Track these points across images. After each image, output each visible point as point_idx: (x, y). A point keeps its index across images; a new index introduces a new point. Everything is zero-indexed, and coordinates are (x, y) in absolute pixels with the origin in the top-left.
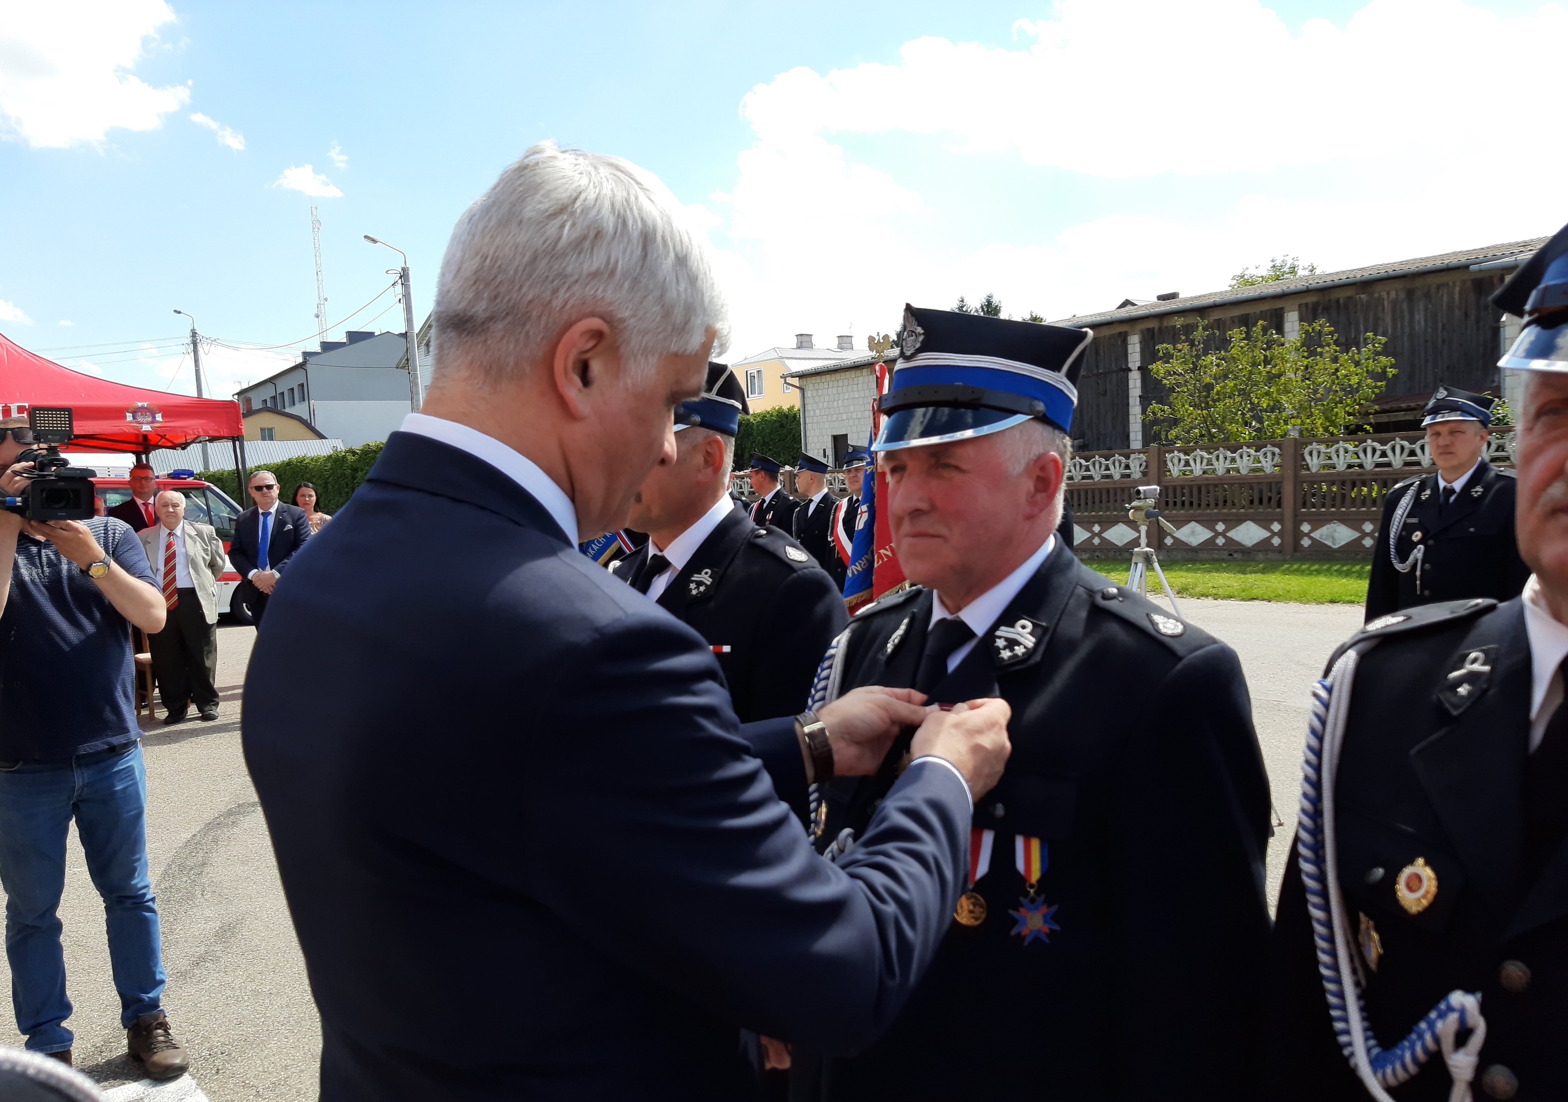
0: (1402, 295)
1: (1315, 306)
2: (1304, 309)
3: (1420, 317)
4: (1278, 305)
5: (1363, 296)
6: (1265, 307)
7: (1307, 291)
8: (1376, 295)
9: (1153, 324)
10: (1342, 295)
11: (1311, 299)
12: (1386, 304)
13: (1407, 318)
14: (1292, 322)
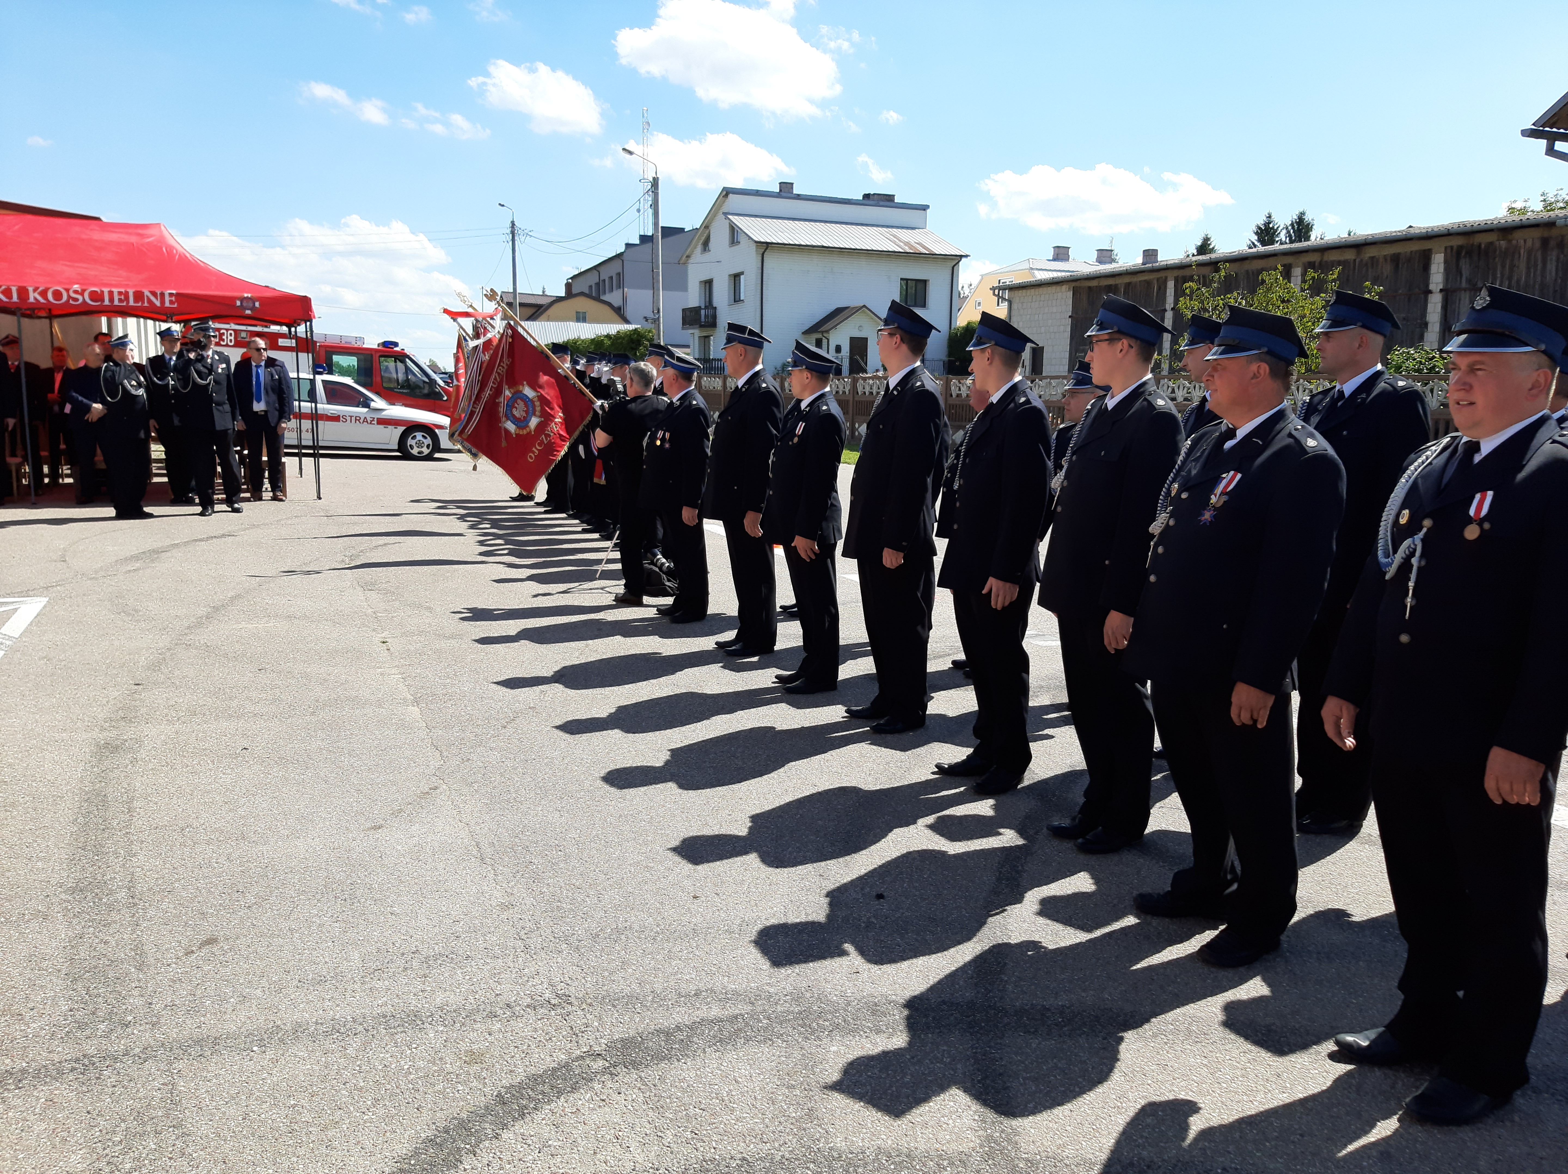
4: (1426, 245)
5: (1502, 242)
10: (1484, 239)
11: (1456, 242)
12: (1522, 251)
13: (1539, 267)
14: (1438, 265)
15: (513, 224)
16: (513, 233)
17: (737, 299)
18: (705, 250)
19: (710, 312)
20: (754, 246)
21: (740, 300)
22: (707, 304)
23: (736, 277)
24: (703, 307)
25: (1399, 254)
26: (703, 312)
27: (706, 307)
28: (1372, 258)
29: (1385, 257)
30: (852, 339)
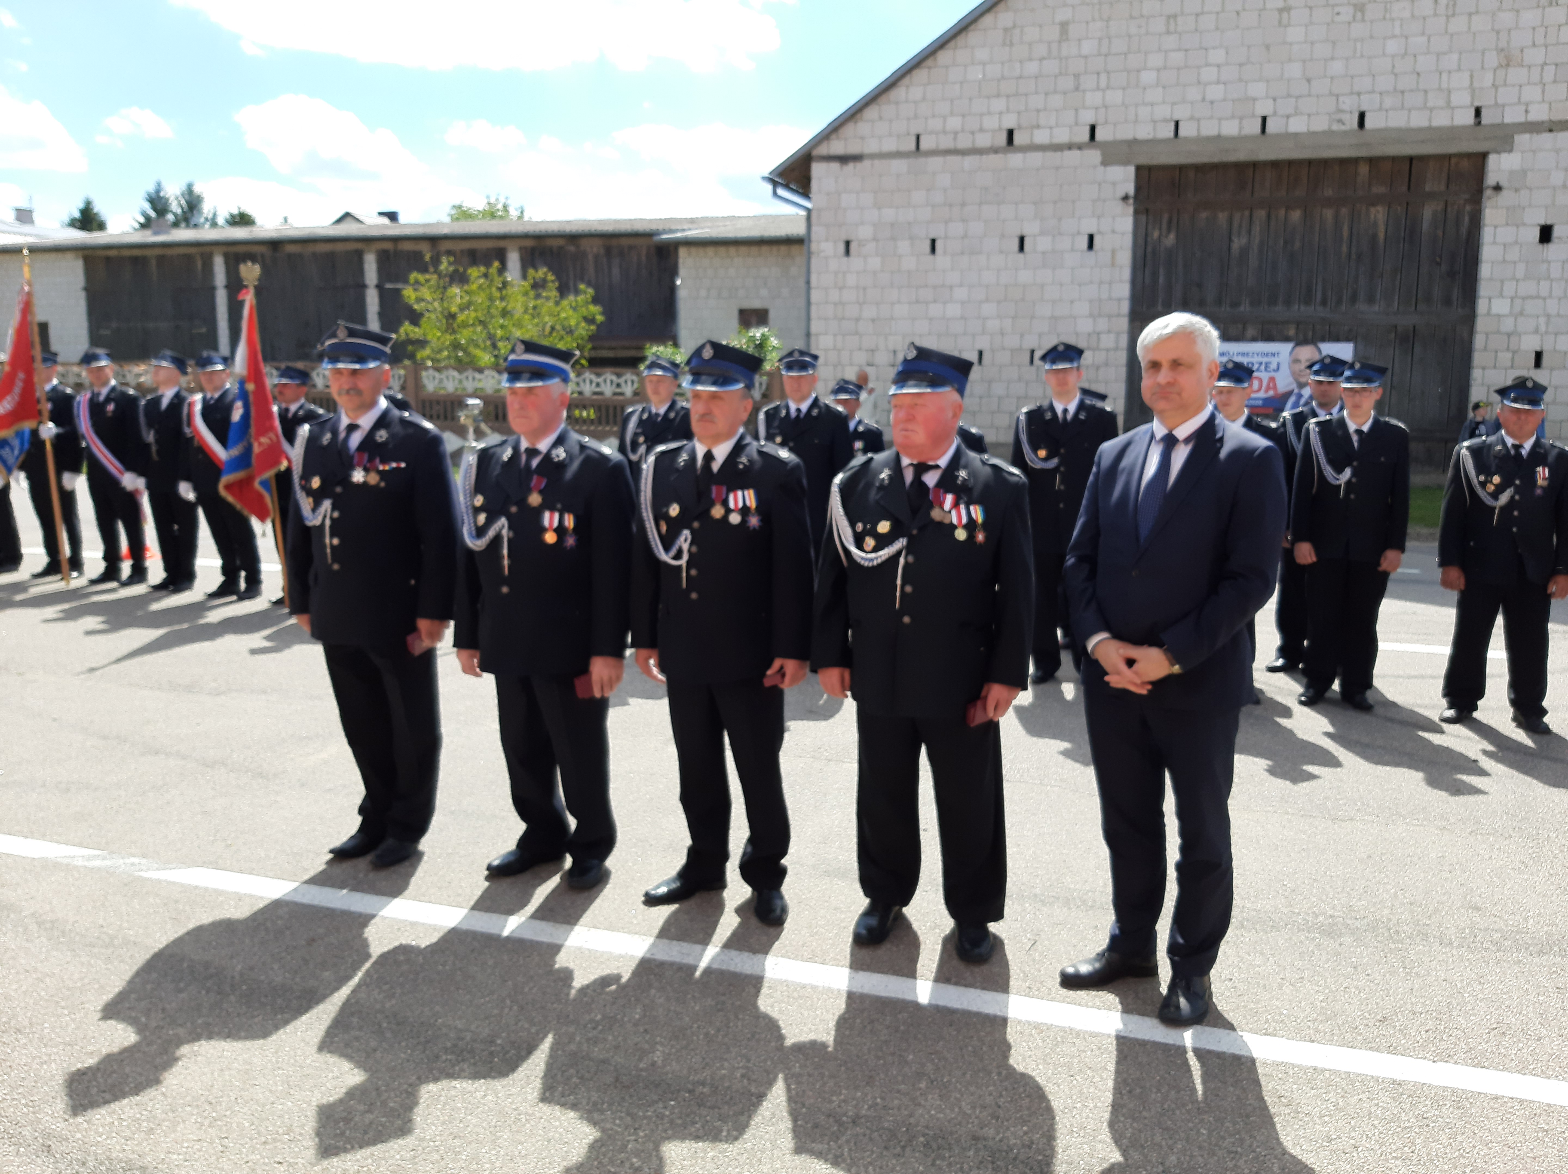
0: (602, 251)
1: (532, 250)
3: (616, 271)
4: (501, 244)
6: (490, 244)
7: (526, 236)
8: (582, 249)
9: (388, 246)
11: (529, 243)
12: (589, 257)
13: (606, 272)
14: (514, 259)
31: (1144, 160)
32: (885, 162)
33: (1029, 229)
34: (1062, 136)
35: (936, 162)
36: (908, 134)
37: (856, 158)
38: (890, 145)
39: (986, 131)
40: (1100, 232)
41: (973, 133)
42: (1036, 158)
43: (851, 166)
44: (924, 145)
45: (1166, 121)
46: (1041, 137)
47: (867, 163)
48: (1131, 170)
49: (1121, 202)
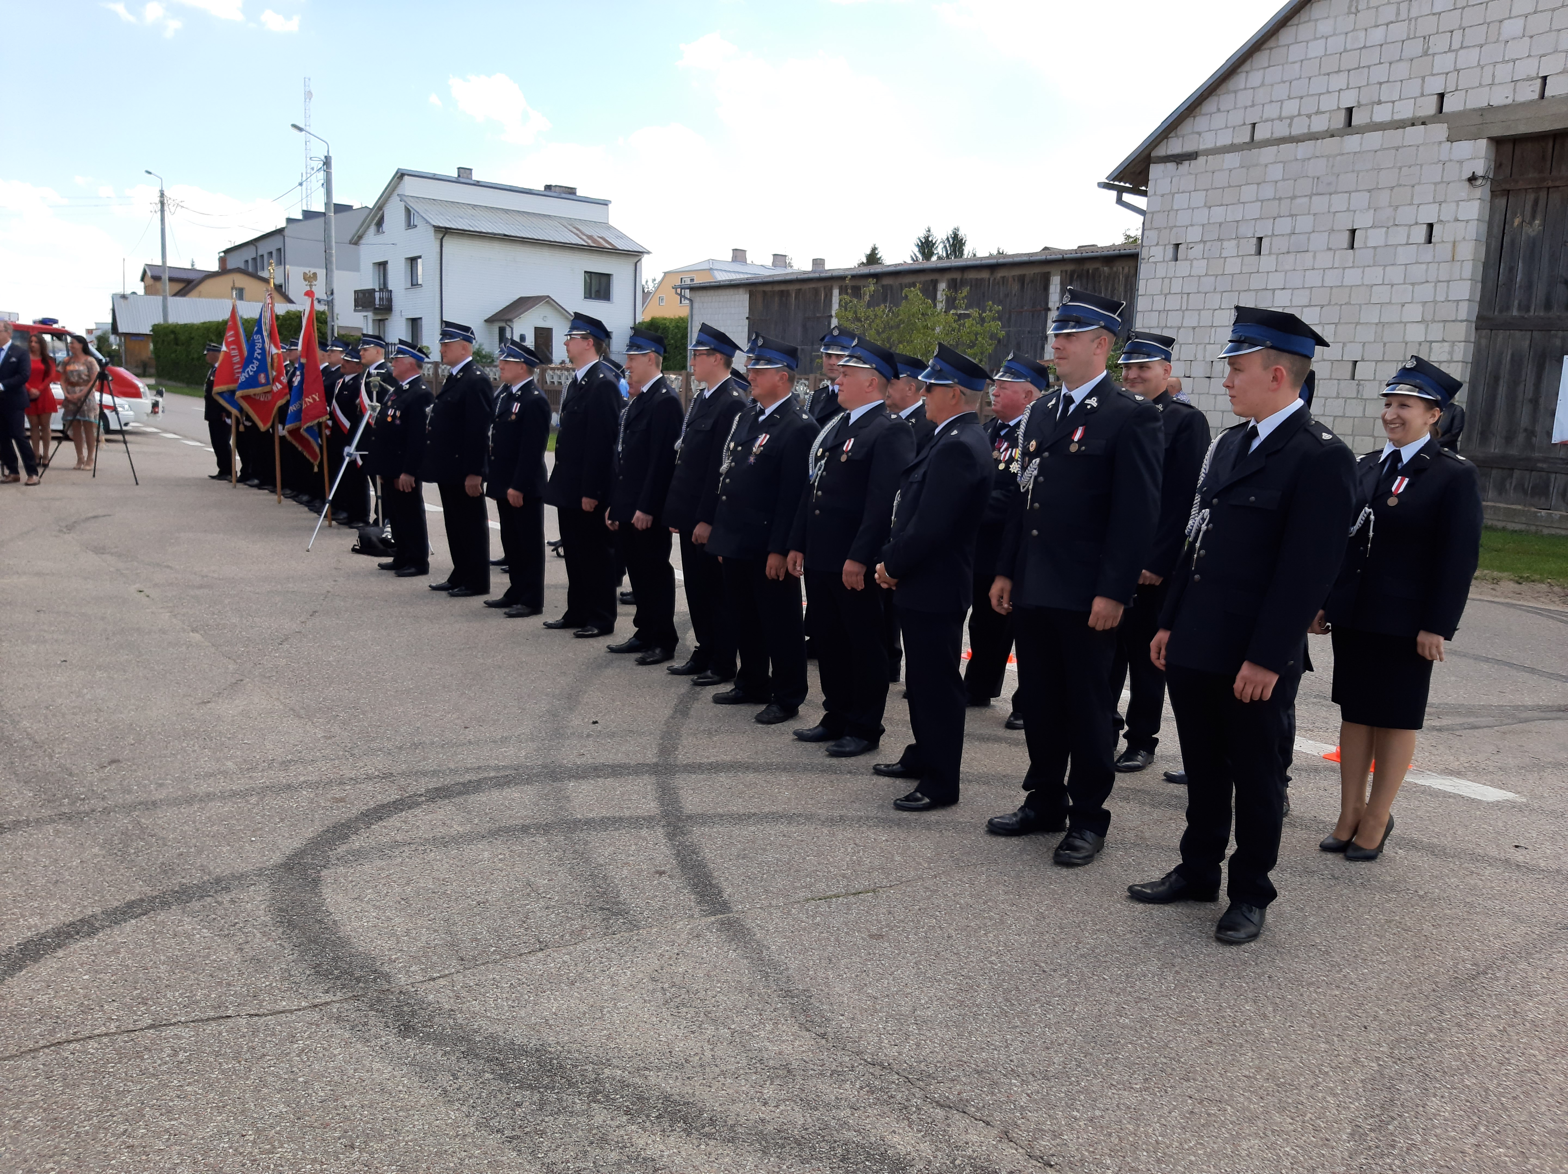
1: (1072, 273)
2: (1064, 274)
6: (1037, 270)
8: (1115, 269)
9: (957, 276)
10: (1091, 267)
11: (1070, 268)
14: (1055, 285)
15: (162, 195)
16: (162, 204)
17: (415, 283)
18: (378, 231)
19: (385, 295)
20: (431, 231)
21: (417, 284)
22: (382, 287)
23: (413, 261)
24: (377, 289)
25: (1024, 275)
26: (377, 295)
27: (381, 290)
28: (1003, 278)
29: (1013, 277)
30: (537, 330)
31: (1498, 131)
32: (1219, 157)
33: (1361, 221)
34: (1405, 111)
35: (1269, 152)
36: (1244, 124)
37: (1192, 156)
38: (1225, 139)
39: (1323, 113)
40: (1440, 221)
41: (1309, 116)
42: (1374, 139)
43: (1186, 165)
44: (1259, 136)
45: (1530, 79)
46: (1382, 114)
47: (1201, 160)
48: (1483, 143)
49: (1467, 184)
